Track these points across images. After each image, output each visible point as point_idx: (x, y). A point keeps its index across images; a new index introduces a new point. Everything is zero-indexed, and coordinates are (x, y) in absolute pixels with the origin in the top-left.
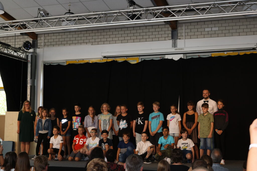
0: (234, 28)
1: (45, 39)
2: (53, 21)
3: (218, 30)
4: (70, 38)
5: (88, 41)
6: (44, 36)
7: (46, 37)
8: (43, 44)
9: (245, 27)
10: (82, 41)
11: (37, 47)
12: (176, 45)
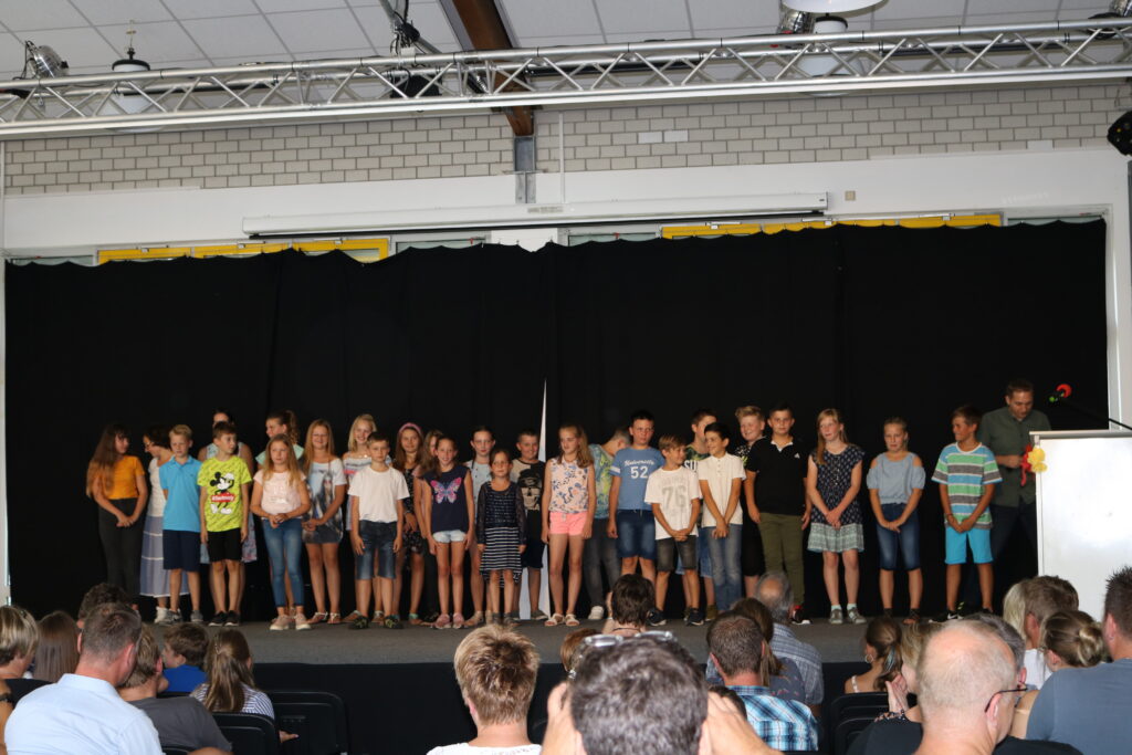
1: (9, 160)
2: (87, 95)
3: (689, 141)
4: (113, 159)
5: (185, 173)
6: (6, 147)
7: (12, 153)
8: (2, 182)
10: (163, 173)
12: (530, 193)
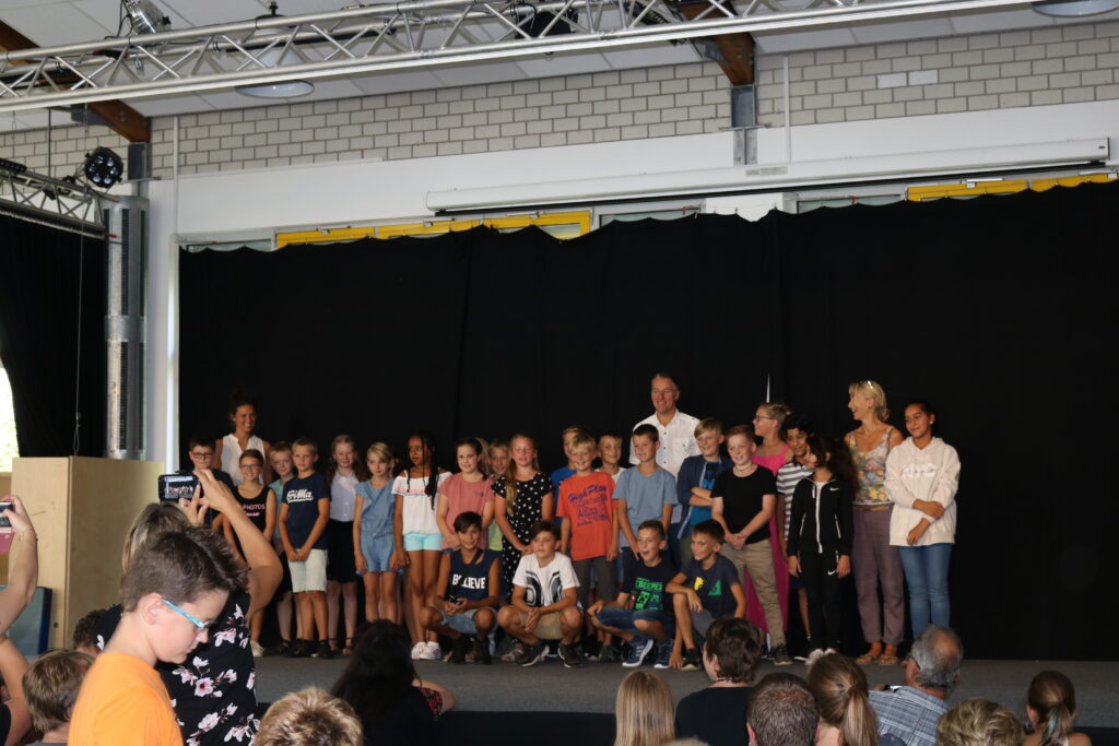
0: (1008, 70)
1: (183, 137)
3: (939, 83)
4: (290, 131)
5: (366, 143)
6: (179, 123)
7: (186, 128)
8: (174, 160)
9: (1056, 66)
10: (343, 145)
11: (150, 176)
12: (751, 154)
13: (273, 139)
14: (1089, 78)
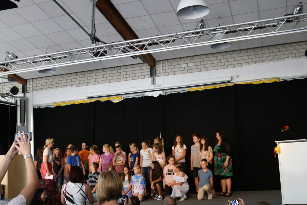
0: (209, 62)
1: (33, 83)
2: (20, 64)
3: (194, 66)
4: (56, 81)
5: (73, 83)
6: (33, 80)
7: (34, 81)
8: (32, 89)
9: (219, 61)
10: (67, 84)
11: (27, 92)
12: (155, 82)
13: (53, 83)
14: (226, 63)
